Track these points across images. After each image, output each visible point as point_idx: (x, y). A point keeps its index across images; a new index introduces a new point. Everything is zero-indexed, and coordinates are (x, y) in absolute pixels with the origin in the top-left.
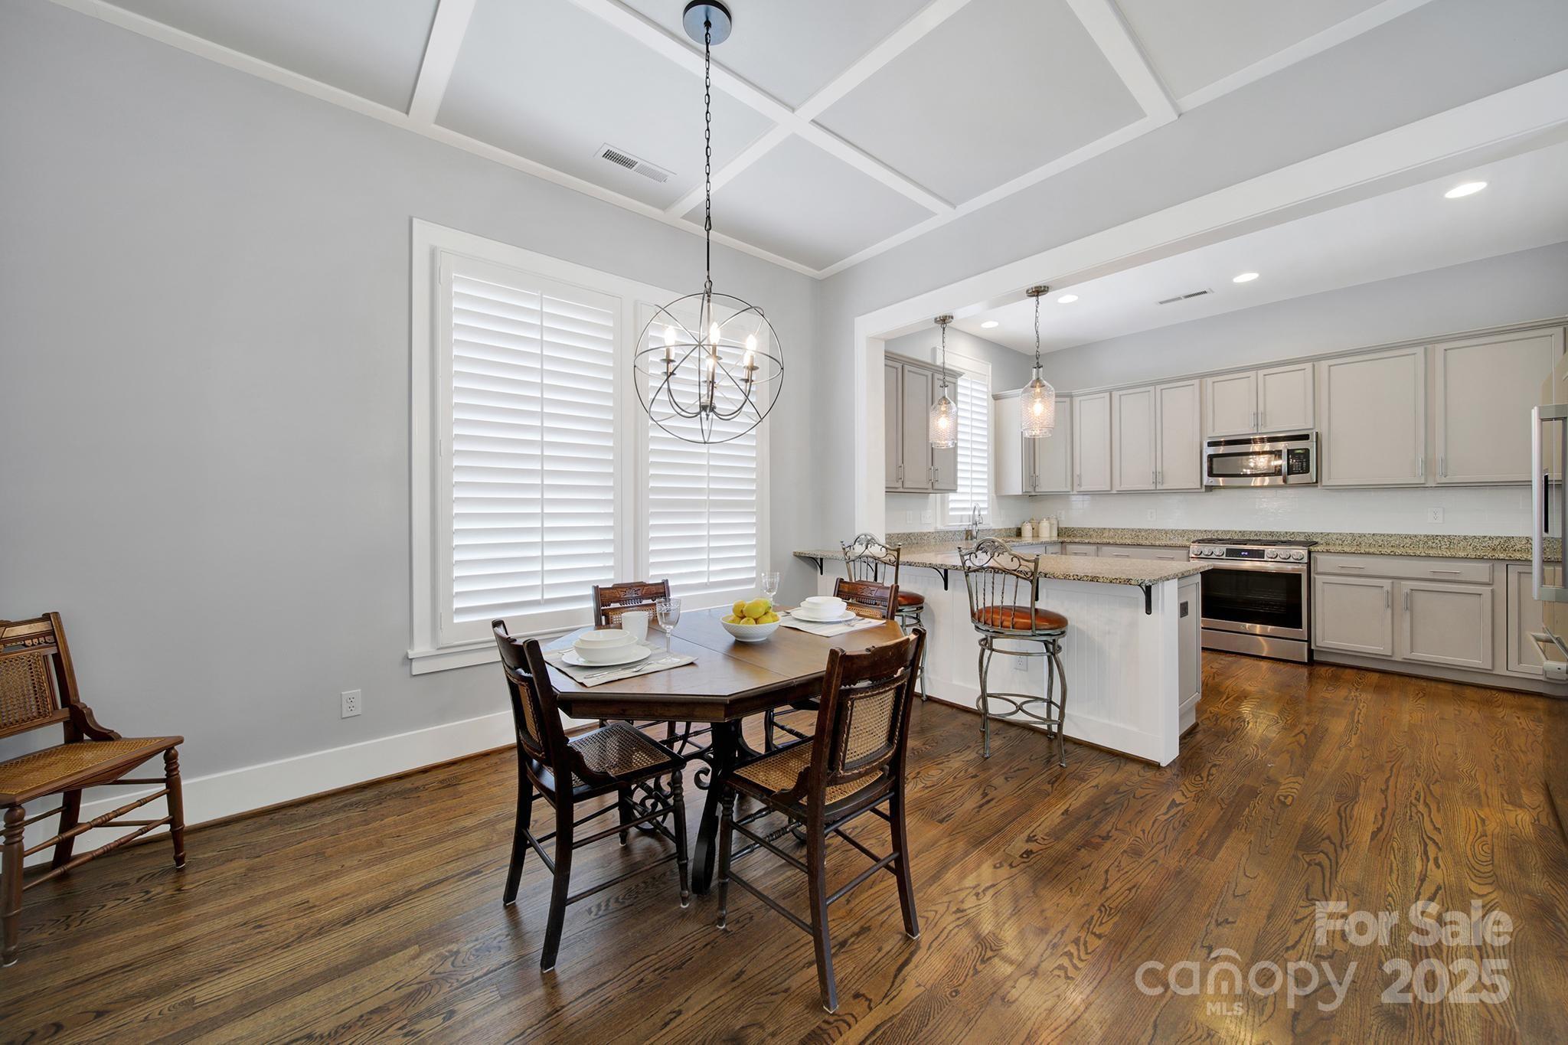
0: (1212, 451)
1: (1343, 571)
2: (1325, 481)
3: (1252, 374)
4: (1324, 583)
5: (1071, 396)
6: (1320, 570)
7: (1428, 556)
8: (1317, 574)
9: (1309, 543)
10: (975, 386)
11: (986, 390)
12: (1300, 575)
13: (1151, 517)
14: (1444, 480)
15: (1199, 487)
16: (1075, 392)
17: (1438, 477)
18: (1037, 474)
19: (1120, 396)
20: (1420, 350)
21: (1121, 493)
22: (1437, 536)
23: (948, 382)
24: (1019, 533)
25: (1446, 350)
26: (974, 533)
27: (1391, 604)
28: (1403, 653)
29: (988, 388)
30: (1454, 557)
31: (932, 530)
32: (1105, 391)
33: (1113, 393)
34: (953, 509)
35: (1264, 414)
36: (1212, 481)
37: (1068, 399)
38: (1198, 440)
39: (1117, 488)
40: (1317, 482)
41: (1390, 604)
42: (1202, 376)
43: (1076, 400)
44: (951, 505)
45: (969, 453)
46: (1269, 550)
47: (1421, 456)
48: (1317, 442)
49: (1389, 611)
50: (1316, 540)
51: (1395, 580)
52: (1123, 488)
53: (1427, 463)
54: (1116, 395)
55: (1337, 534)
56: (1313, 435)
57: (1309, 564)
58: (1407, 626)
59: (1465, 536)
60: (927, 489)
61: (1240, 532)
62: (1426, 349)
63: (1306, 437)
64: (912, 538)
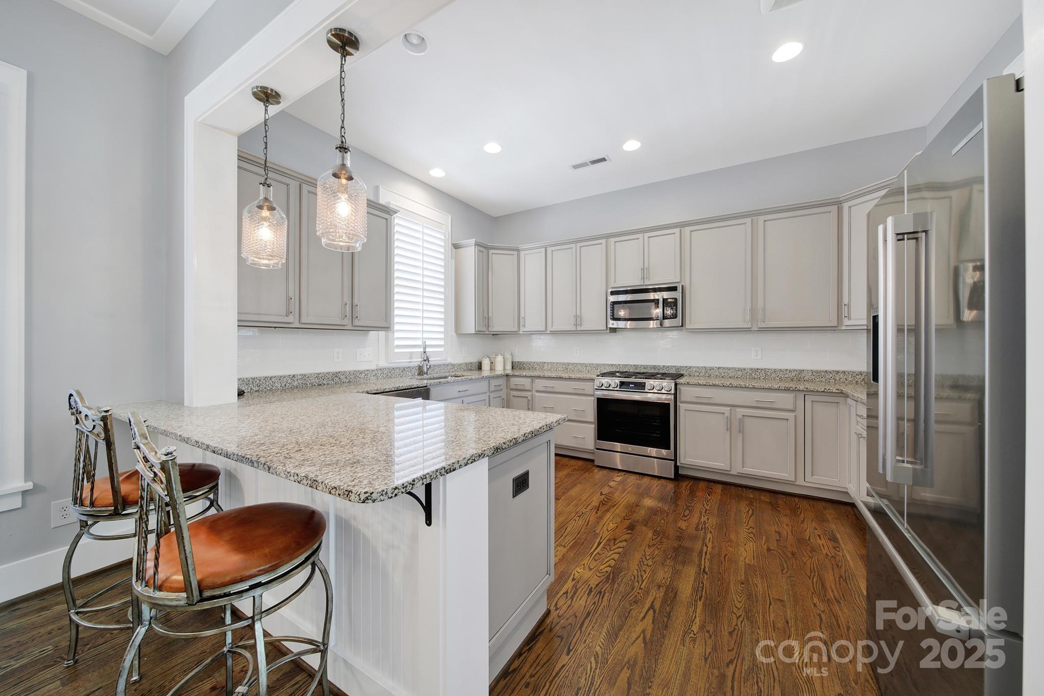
0: (612, 298)
1: (698, 401)
2: (688, 326)
3: (640, 236)
4: (686, 410)
5: (518, 250)
6: (683, 399)
7: (754, 388)
8: (681, 402)
9: (676, 376)
10: (426, 231)
11: (443, 237)
12: (669, 404)
13: (576, 354)
14: (763, 325)
15: (605, 329)
16: (521, 247)
17: (759, 323)
18: (490, 315)
19: (552, 251)
20: (748, 220)
21: (554, 333)
22: (757, 369)
23: (271, 179)
24: (480, 367)
25: (765, 221)
26: (425, 370)
27: (729, 429)
28: (737, 469)
29: (445, 237)
30: (771, 389)
31: (373, 367)
32: (541, 247)
33: (548, 248)
34: (399, 346)
35: (648, 269)
36: (613, 324)
37: (515, 253)
38: (605, 290)
39: (550, 329)
40: (682, 326)
41: (729, 427)
42: (608, 237)
43: (522, 253)
44: (397, 343)
45: (420, 293)
46: (650, 383)
47: (749, 306)
48: (682, 293)
49: (728, 433)
50: (681, 373)
51: (732, 408)
52: (555, 328)
53: (753, 311)
54: (549, 250)
55: (696, 367)
56: (679, 287)
57: (675, 394)
58: (740, 444)
59: (774, 370)
60: (344, 325)
61: (634, 365)
62: (752, 219)
63: (674, 289)
64: (341, 377)
